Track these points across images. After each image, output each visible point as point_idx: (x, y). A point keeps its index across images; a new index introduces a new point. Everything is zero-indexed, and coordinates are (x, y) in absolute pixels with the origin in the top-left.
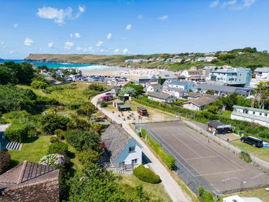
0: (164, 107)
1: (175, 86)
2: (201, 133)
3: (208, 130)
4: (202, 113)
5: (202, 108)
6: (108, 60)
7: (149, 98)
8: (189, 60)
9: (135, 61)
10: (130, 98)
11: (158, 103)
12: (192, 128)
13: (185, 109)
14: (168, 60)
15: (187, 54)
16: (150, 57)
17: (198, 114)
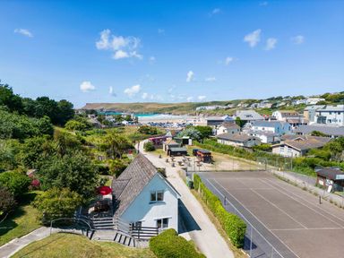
0: (241, 153)
1: (260, 128)
2: (305, 189)
3: (317, 185)
4: (305, 161)
5: (305, 152)
6: (175, 108)
7: (219, 141)
8: (283, 104)
9: (208, 108)
10: (190, 140)
11: (232, 147)
12: (288, 181)
13: (275, 156)
14: (253, 105)
15: (280, 98)
16: (230, 103)
17: (299, 162)
